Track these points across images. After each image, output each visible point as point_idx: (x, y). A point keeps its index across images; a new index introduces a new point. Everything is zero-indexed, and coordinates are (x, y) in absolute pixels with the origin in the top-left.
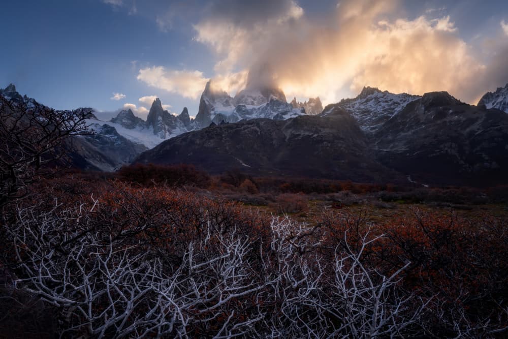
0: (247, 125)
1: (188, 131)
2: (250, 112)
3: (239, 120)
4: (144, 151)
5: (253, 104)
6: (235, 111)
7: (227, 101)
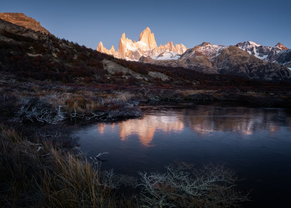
6: (138, 50)
7: (132, 45)
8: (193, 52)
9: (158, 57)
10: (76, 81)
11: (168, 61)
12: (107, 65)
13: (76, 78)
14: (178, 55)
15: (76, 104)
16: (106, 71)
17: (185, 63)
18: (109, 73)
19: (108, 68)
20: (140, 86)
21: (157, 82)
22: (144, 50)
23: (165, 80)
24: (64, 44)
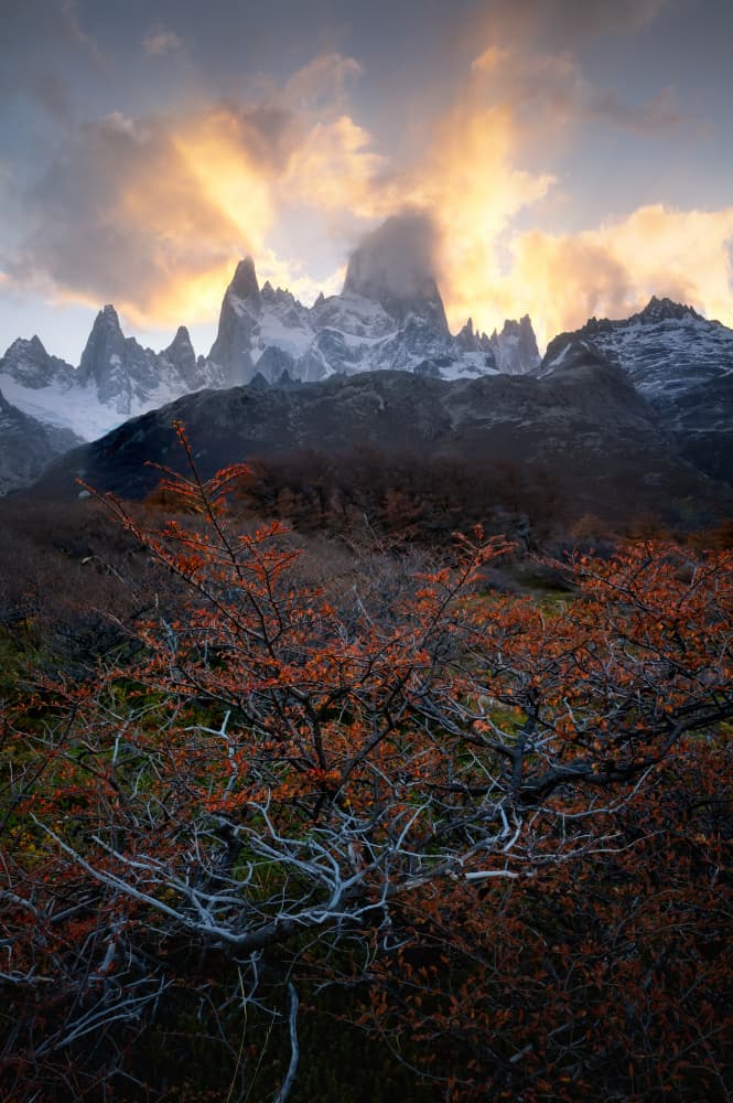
0: (352, 388)
1: (190, 392)
2: (355, 356)
3: (326, 376)
4: (73, 447)
5: (361, 333)
6: (315, 346)
7: (293, 315)
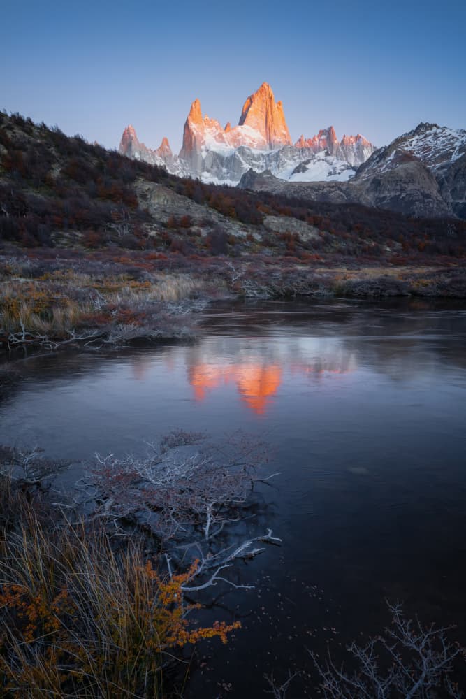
2: (257, 159)
6: (237, 153)
7: (220, 135)
8: (389, 156)
9: (294, 172)
10: (60, 241)
11: (319, 186)
12: (149, 196)
13: (61, 233)
14: (349, 167)
15: (26, 308)
16: (146, 212)
17: (368, 190)
18: (154, 219)
19: (151, 206)
20: (241, 256)
21: (287, 245)
22: (256, 152)
23: (309, 241)
24: (18, 132)
